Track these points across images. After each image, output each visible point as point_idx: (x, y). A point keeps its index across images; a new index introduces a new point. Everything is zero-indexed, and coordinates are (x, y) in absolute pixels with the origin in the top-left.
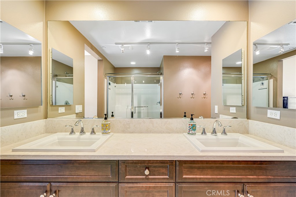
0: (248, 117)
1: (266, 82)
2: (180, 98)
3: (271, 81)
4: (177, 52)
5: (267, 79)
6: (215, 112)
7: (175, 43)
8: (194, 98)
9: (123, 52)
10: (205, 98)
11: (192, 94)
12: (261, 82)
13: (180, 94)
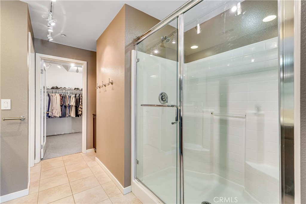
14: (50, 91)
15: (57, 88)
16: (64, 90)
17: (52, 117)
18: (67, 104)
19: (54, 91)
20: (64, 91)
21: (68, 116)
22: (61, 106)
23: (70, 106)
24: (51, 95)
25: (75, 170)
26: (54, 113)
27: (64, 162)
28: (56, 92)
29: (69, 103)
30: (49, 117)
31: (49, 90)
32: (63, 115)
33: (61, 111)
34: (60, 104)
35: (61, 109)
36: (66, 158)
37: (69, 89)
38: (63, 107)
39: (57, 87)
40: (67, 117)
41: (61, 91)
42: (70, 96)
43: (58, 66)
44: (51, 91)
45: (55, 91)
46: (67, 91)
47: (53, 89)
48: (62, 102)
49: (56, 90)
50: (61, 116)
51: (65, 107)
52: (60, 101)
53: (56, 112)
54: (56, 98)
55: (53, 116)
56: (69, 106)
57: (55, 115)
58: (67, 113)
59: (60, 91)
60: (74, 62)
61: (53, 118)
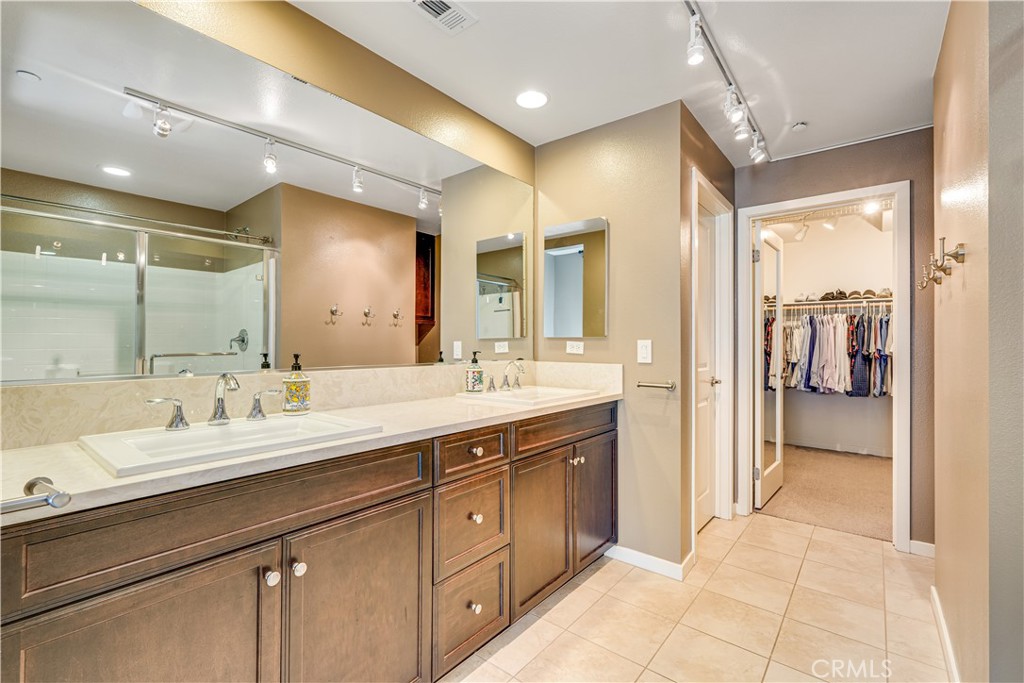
0: (535, 358)
1: (506, 296)
2: (334, 324)
3: (517, 294)
4: (358, 190)
5: (509, 291)
6: (455, 357)
7: (353, 164)
8: (369, 325)
9: (165, 136)
10: (396, 326)
11: (366, 315)
12: (498, 295)
13: (333, 313)
14: (816, 307)
15: (841, 295)
16: (865, 301)
17: (822, 390)
18: (872, 349)
19: (829, 306)
20: (865, 304)
21: (876, 391)
22: (852, 356)
23: (887, 356)
24: (818, 318)
25: (825, 590)
26: (825, 378)
27: (811, 544)
28: (836, 308)
29: (879, 347)
30: (814, 389)
31: (814, 304)
32: (860, 389)
33: (852, 372)
34: (848, 349)
35: (852, 367)
36: (824, 535)
37: (884, 294)
38: (859, 358)
39: (841, 293)
40: (874, 395)
41: (853, 305)
42: (885, 319)
43: (825, 225)
44: (819, 306)
45: (834, 306)
46: (874, 304)
47: (828, 299)
48: (854, 344)
49: (836, 304)
50: (849, 389)
51: (867, 359)
52: (848, 339)
53: (832, 376)
54: (835, 328)
55: (824, 388)
56: (881, 356)
57: (829, 386)
58: (875, 383)
59: (848, 305)
60: (874, 197)
61: (824, 393)
